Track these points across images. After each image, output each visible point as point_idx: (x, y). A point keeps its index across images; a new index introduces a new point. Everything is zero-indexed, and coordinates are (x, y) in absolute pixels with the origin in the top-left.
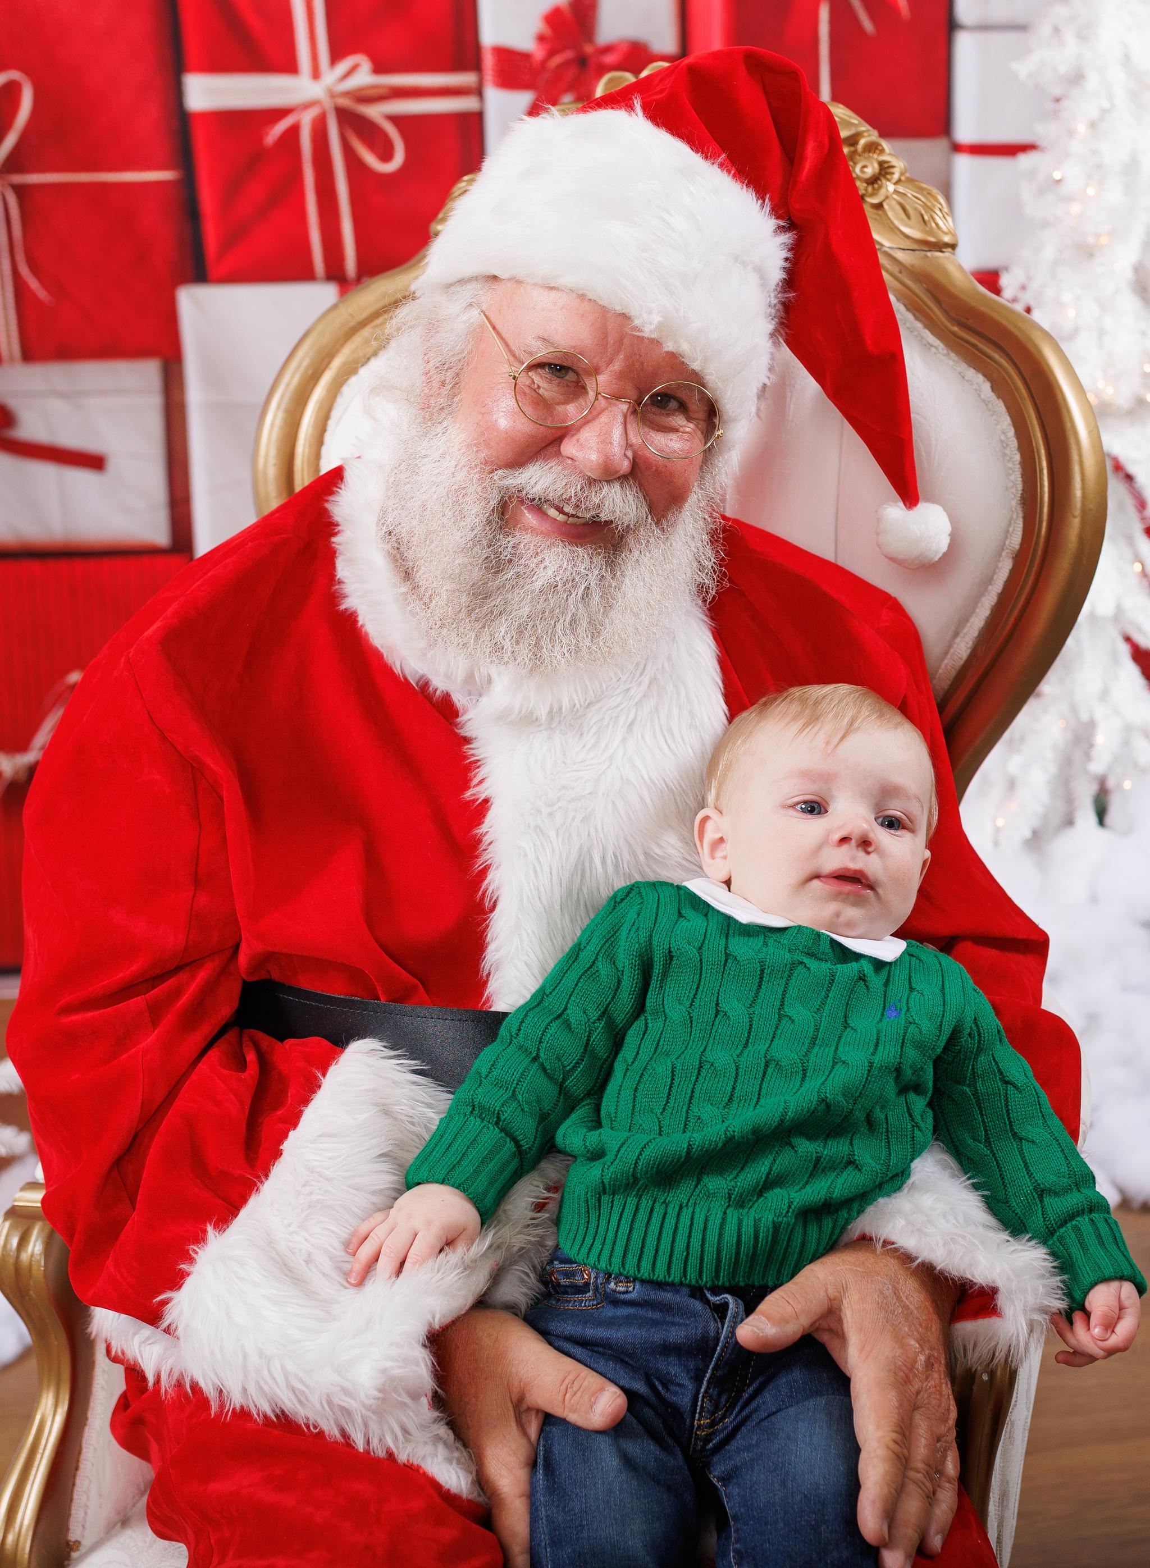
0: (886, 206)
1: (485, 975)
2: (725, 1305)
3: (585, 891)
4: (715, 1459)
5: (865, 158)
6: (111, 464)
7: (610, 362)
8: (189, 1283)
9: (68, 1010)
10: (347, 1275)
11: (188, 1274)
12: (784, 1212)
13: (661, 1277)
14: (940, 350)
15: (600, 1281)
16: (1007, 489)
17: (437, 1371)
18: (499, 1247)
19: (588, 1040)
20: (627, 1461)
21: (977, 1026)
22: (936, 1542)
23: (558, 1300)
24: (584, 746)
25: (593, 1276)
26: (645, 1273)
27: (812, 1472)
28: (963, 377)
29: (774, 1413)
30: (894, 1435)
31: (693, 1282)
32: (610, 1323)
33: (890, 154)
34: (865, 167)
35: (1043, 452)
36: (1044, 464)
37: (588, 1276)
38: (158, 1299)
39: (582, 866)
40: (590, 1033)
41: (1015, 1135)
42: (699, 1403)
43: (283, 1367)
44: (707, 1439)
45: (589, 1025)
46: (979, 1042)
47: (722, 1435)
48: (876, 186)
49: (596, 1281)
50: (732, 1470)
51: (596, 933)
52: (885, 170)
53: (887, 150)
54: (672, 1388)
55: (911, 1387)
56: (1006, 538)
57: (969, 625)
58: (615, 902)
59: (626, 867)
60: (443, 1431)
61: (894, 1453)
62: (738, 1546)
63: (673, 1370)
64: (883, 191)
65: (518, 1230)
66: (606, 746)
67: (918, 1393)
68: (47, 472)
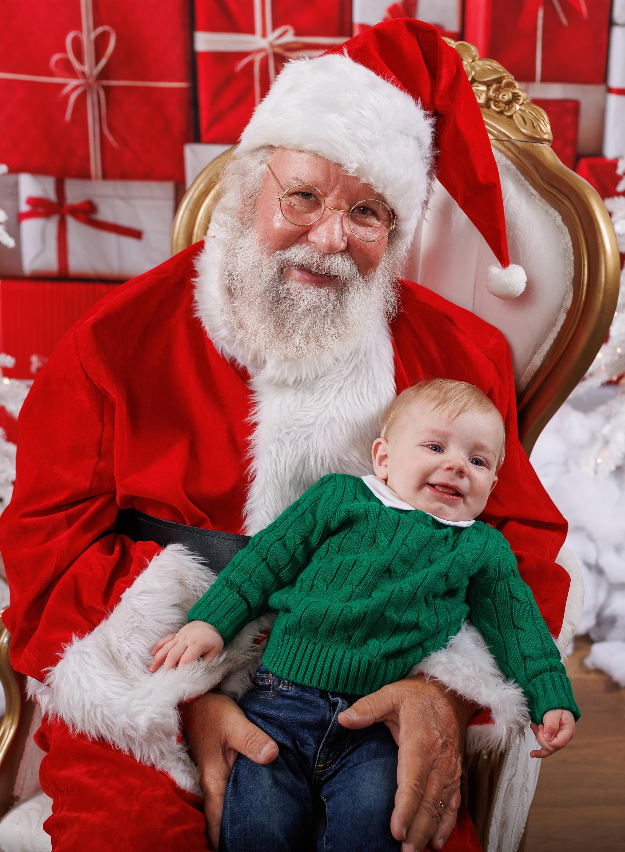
0: (514, 117)
1: (244, 515)
2: (337, 703)
3: (304, 476)
4: (325, 786)
5: (505, 91)
6: (145, 236)
7: (332, 190)
8: (61, 663)
9: (25, 515)
10: (148, 666)
11: (61, 658)
12: (375, 655)
13: (307, 683)
14: (537, 197)
15: (275, 684)
16: (565, 275)
17: (181, 723)
18: (230, 660)
19: (294, 554)
20: (276, 782)
21: (499, 566)
22: (440, 843)
23: (257, 693)
24: (313, 399)
25: (272, 681)
26: (299, 680)
27: (369, 798)
28: (547, 213)
29: (357, 764)
30: (416, 782)
31: (323, 688)
32: (278, 708)
33: (519, 89)
34: (504, 95)
35: (586, 256)
36: (586, 263)
37: (270, 681)
38: (44, 670)
39: (304, 461)
40: (295, 550)
41: (515, 626)
42: (318, 756)
43: (102, 712)
44: (322, 775)
45: (295, 546)
46: (499, 575)
47: (329, 774)
48: (510, 106)
49: (273, 684)
50: (331, 793)
51: (308, 498)
52: (515, 97)
53: (517, 87)
54: (306, 746)
55: (430, 757)
56: (564, 302)
57: (542, 348)
58: (322, 483)
59: (327, 465)
60: (184, 756)
61: (414, 791)
62: (327, 834)
63: (306, 736)
64: (513, 109)
65: (241, 652)
66: (325, 400)
67: (434, 760)
68: (111, 238)
